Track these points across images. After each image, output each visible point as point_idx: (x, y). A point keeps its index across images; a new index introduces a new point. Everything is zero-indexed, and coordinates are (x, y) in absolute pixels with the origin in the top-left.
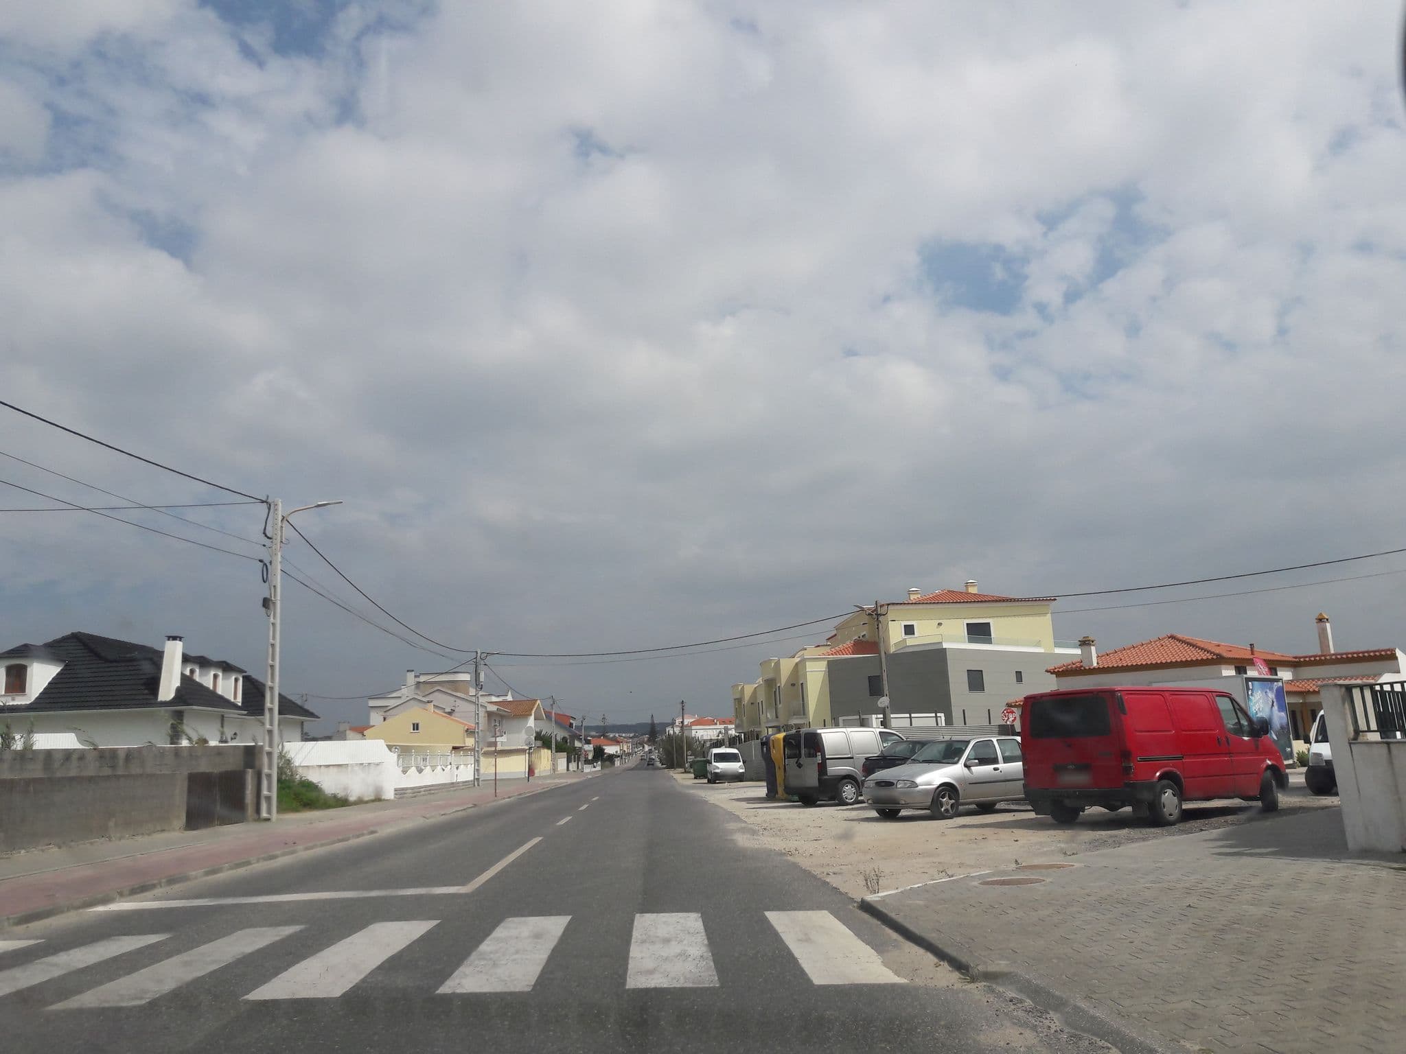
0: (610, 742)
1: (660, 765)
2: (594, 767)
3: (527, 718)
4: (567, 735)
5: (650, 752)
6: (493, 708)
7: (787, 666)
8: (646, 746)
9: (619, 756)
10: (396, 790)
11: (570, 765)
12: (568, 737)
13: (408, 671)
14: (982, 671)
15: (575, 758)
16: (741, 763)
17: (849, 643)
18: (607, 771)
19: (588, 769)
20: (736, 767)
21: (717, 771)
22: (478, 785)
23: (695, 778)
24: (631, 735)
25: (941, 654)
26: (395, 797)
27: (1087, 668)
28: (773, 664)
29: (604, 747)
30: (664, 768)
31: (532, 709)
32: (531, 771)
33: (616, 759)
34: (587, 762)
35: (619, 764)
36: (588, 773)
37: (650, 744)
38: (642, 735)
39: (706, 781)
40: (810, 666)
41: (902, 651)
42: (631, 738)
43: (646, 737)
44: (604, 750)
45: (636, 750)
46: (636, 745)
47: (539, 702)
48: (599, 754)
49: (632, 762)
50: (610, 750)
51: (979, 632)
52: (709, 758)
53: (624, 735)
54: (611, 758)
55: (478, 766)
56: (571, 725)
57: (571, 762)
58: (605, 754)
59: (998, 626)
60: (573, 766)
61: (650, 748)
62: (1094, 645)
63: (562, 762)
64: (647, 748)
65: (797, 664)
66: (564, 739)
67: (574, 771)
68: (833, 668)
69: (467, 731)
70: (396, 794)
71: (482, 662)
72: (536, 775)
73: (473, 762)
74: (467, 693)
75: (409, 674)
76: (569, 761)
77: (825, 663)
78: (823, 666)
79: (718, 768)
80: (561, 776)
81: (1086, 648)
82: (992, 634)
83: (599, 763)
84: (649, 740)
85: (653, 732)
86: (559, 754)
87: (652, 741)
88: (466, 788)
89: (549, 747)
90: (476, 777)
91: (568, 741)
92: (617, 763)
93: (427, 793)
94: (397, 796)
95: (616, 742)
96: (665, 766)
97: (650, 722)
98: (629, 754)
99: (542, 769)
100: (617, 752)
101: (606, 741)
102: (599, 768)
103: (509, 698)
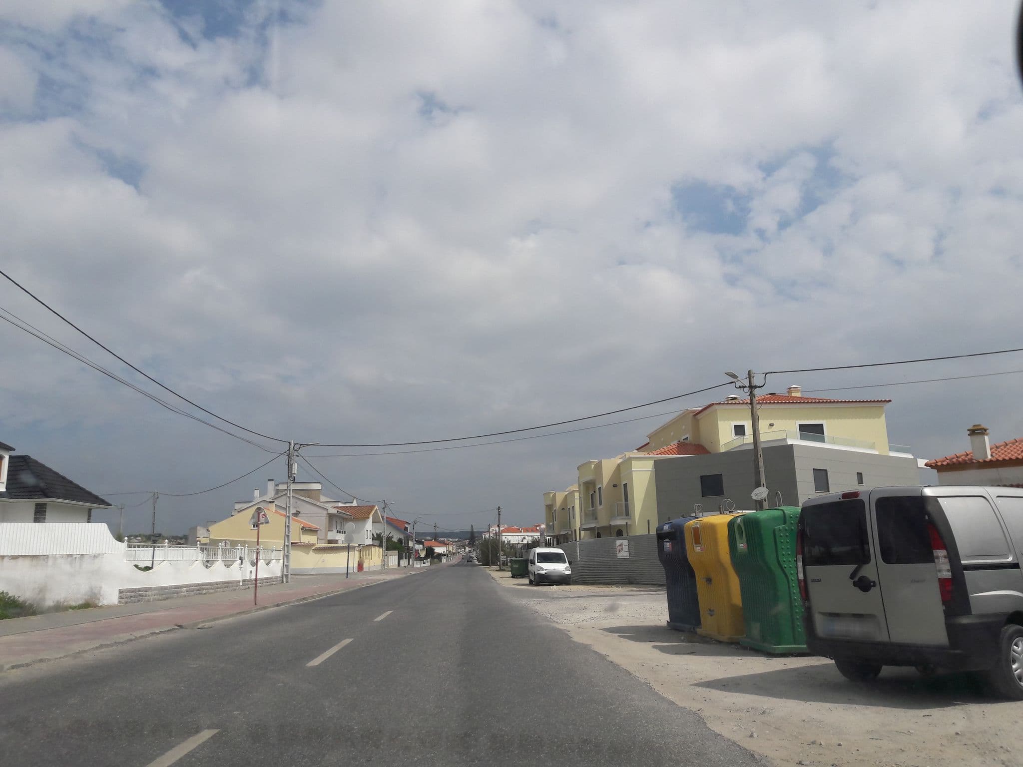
0: (440, 544)
1: (477, 563)
2: (424, 563)
3: (365, 520)
4: (402, 537)
5: (470, 552)
6: (334, 511)
7: (609, 466)
8: (467, 548)
9: (445, 555)
10: (121, 592)
11: (402, 562)
12: (403, 539)
13: (269, 480)
14: (826, 470)
15: (406, 555)
16: (567, 565)
17: (674, 444)
18: (433, 567)
19: (417, 565)
20: (562, 568)
21: (543, 572)
22: (287, 582)
23: (513, 577)
24: (456, 540)
25: (789, 450)
26: (119, 602)
27: (981, 461)
28: (593, 466)
29: (434, 548)
30: (480, 565)
31: (370, 513)
32: (360, 567)
33: (443, 557)
34: (419, 559)
35: (445, 562)
36: (418, 568)
37: (469, 546)
38: (464, 540)
39: (526, 581)
40: (636, 465)
41: (735, 450)
42: (456, 542)
43: (467, 542)
44: (434, 550)
45: (459, 550)
46: (459, 547)
47: (376, 507)
48: (430, 553)
49: (454, 560)
50: (439, 550)
51: (813, 431)
52: (531, 558)
53: (451, 540)
54: (440, 556)
55: (288, 562)
56: (406, 529)
57: (402, 559)
58: (435, 553)
59: (830, 426)
60: (404, 562)
61: (470, 549)
62: (987, 435)
63: (393, 559)
64: (467, 549)
65: (619, 465)
66: (400, 541)
67: (405, 567)
68: (660, 467)
69: (303, 528)
70: (120, 597)
71: (296, 453)
72: (364, 570)
73: (281, 557)
74: (318, 500)
75: (269, 482)
76: (400, 558)
77: (652, 463)
78: (649, 465)
79: (542, 569)
80: (392, 571)
81: (977, 438)
82: (825, 433)
83: (429, 560)
84: (469, 544)
85: (472, 538)
86: (390, 552)
87: (471, 544)
88: (268, 585)
89: (380, 546)
90: (285, 573)
91: (403, 541)
92: (444, 560)
93: (192, 593)
94: (123, 600)
95: (444, 544)
96: (481, 563)
97: (470, 530)
98: (454, 554)
99: (372, 564)
100: (444, 552)
101: (437, 543)
102: (428, 564)
103: (355, 504)
